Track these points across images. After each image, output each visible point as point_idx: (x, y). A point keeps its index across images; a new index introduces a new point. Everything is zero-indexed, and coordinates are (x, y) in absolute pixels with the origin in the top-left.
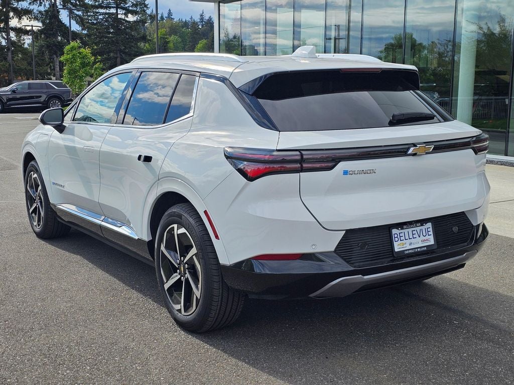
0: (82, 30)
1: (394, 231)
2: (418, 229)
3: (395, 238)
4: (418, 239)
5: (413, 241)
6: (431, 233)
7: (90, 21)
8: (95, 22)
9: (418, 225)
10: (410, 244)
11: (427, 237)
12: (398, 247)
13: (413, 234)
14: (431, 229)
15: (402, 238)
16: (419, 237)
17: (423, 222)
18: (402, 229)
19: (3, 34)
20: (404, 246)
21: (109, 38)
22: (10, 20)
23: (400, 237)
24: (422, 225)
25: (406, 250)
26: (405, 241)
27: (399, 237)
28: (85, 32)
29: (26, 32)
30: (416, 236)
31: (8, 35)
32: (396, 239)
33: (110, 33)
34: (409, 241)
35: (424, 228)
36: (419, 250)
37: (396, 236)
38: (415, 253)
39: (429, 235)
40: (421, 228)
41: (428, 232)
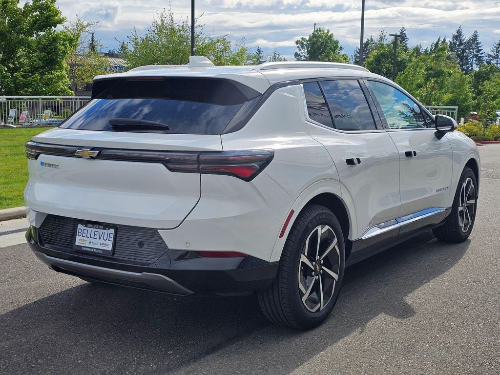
1: (79, 226)
2: (101, 231)
3: (78, 232)
4: (98, 241)
5: (92, 240)
6: (112, 239)
9: (100, 227)
10: (90, 243)
11: (107, 242)
12: (78, 241)
13: (95, 235)
14: (113, 236)
15: (84, 235)
16: (100, 239)
17: (106, 226)
18: (87, 226)
20: (84, 242)
23: (83, 233)
25: (84, 247)
26: (85, 239)
27: (82, 233)
30: (97, 237)
32: (80, 234)
34: (90, 240)
35: (106, 232)
36: (95, 250)
37: (80, 231)
38: (91, 252)
39: (109, 240)
40: (104, 231)
41: (109, 237)
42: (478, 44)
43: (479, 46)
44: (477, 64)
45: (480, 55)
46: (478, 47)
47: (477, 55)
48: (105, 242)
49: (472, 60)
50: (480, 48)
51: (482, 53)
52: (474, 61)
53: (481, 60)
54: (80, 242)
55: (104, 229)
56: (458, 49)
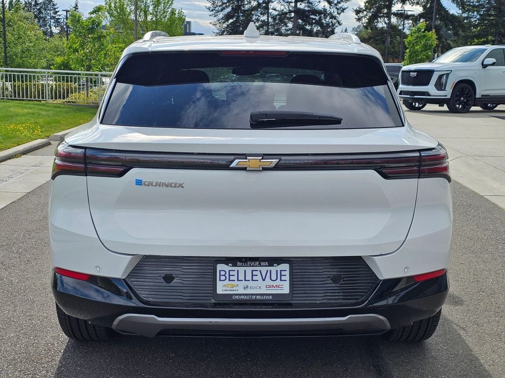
0: (463, 13)
1: (220, 267)
2: (264, 270)
3: (220, 275)
4: (261, 284)
5: (250, 284)
6: (287, 278)
7: (472, 4)
8: (477, 4)
9: (262, 264)
10: (246, 288)
11: (278, 282)
12: (222, 288)
13: (252, 275)
14: (287, 273)
16: (264, 280)
17: (272, 261)
18: (235, 265)
19: (386, 19)
20: (234, 289)
21: (489, 20)
22: (393, 5)
23: (230, 275)
24: (271, 265)
25: (235, 294)
26: (236, 282)
27: (227, 275)
28: (465, 15)
29: (407, 17)
30: (259, 278)
31: (389, 19)
32: (223, 278)
33: (491, 15)
34: (245, 283)
35: (273, 269)
36: (258, 297)
37: (223, 273)
38: (251, 300)
39: (281, 280)
40: (269, 268)
41: (281, 275)
42: (54, 5)
43: (55, 7)
44: (56, 27)
45: (57, 17)
46: (55, 9)
47: (54, 17)
48: (274, 283)
49: (50, 22)
50: (56, 10)
51: (60, 15)
52: (52, 23)
53: (59, 22)
54: (226, 288)
55: (269, 266)
56: (34, 9)
